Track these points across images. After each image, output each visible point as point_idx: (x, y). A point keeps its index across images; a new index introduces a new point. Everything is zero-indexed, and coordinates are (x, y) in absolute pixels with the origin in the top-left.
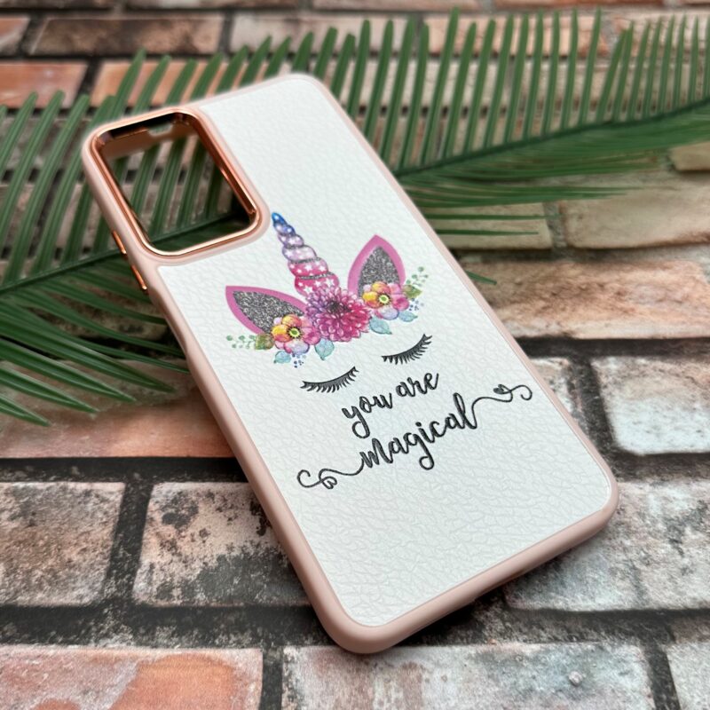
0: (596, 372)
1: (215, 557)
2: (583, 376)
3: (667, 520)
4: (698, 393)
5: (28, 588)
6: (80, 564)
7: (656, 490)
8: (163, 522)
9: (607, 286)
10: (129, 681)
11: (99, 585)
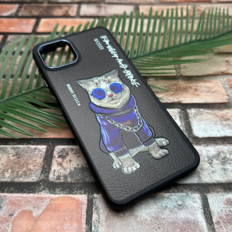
0: (188, 113)
1: (74, 168)
2: (184, 114)
3: (208, 157)
4: (218, 119)
5: (18, 177)
6: (33, 170)
7: (205, 148)
8: (58, 157)
9: (192, 88)
10: (48, 204)
11: (39, 176)
